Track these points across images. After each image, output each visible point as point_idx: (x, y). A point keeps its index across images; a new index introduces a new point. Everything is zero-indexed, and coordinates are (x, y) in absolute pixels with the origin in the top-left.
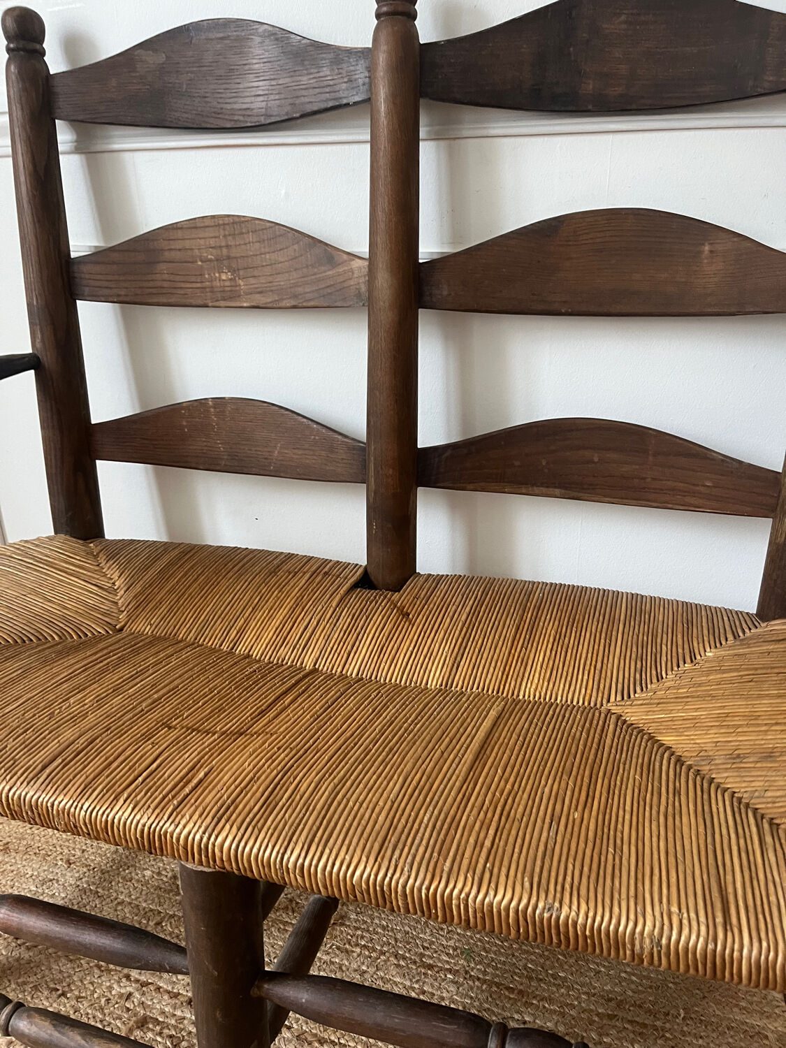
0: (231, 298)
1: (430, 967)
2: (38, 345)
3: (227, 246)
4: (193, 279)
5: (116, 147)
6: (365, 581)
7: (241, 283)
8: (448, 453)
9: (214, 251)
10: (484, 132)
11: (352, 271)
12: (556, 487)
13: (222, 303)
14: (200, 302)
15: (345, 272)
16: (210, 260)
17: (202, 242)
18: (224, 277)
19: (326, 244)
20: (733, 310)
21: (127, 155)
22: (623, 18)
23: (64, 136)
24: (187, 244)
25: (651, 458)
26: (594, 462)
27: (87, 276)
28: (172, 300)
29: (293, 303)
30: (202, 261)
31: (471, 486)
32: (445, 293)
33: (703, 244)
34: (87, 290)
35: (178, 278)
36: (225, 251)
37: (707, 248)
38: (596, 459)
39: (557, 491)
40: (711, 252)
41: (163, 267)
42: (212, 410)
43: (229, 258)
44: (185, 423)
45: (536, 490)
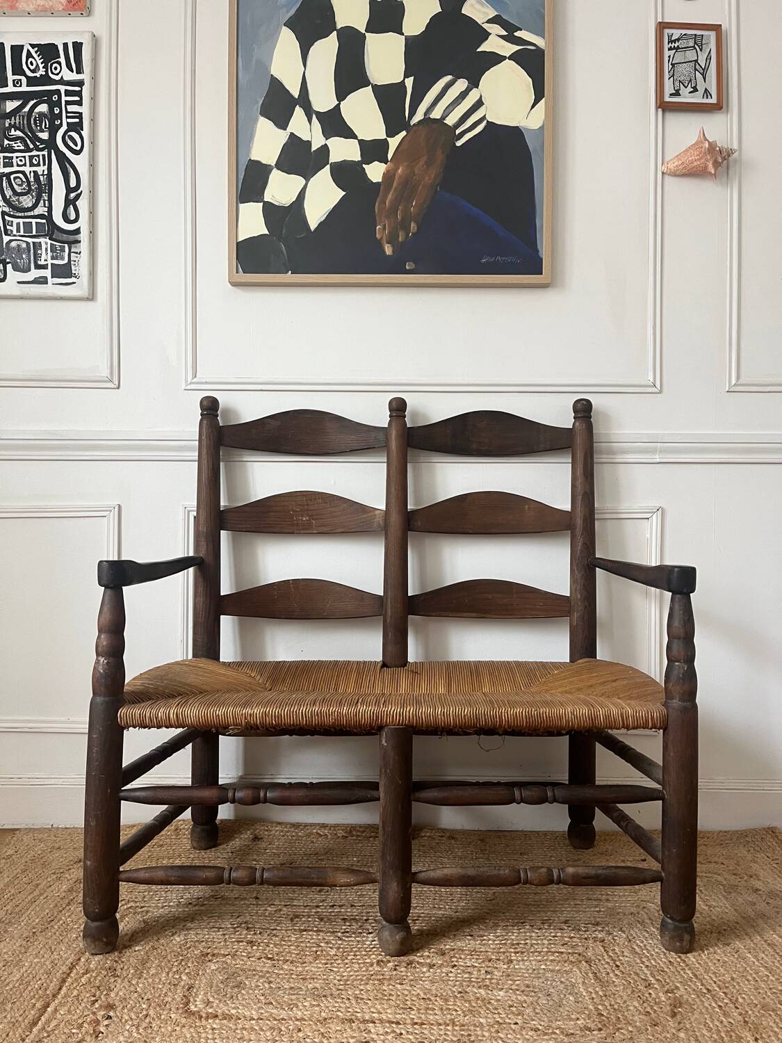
0: (306, 529)
3: (307, 505)
4: (287, 520)
6: (384, 665)
7: (314, 522)
8: (422, 598)
9: (300, 507)
10: (429, 461)
11: (375, 515)
12: (473, 612)
13: (302, 532)
14: (291, 531)
15: (371, 516)
16: (298, 511)
17: (294, 503)
18: (304, 519)
19: (361, 504)
20: (540, 530)
21: (249, 463)
24: (286, 503)
25: (515, 595)
26: (489, 599)
27: (230, 518)
28: (275, 530)
29: (342, 530)
30: (293, 512)
31: (434, 614)
32: (420, 524)
33: (525, 506)
34: (226, 526)
35: (279, 519)
36: (306, 507)
37: (527, 507)
38: (491, 598)
39: (474, 615)
40: (529, 508)
41: (272, 514)
42: (292, 586)
43: (307, 510)
44: (276, 594)
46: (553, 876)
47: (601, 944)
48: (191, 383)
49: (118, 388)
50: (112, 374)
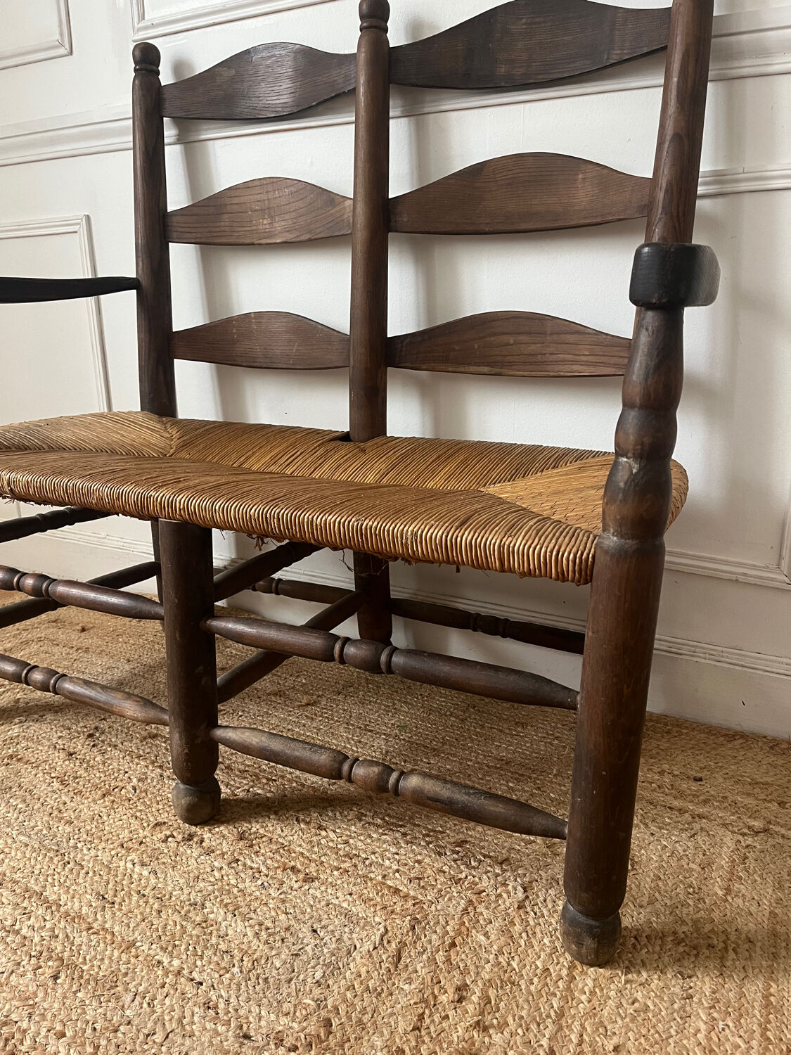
0: (269, 237)
1: (370, 731)
2: (140, 272)
3: (268, 199)
4: (245, 224)
5: (203, 137)
6: (346, 438)
7: (276, 225)
8: (408, 340)
9: (259, 203)
12: (485, 366)
13: (263, 241)
14: (249, 241)
15: (340, 210)
16: (256, 210)
17: (252, 197)
18: (265, 222)
19: (330, 192)
20: (599, 220)
22: (524, 21)
23: (170, 132)
24: (242, 199)
26: (508, 344)
27: (176, 224)
30: (252, 212)
32: (405, 220)
33: (578, 174)
34: (175, 235)
35: (235, 224)
36: (267, 203)
37: (580, 176)
38: (512, 342)
39: (486, 369)
40: (583, 179)
41: (226, 216)
42: (253, 321)
43: (269, 208)
44: (234, 331)
45: (472, 369)
46: (388, 782)
47: (474, 898)
48: (139, 30)
49: (71, 53)
50: (61, 34)
